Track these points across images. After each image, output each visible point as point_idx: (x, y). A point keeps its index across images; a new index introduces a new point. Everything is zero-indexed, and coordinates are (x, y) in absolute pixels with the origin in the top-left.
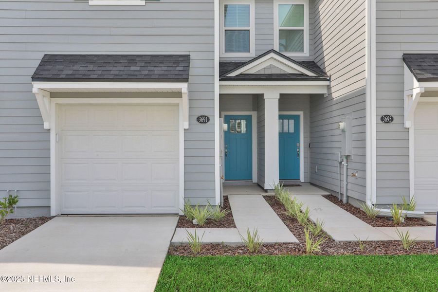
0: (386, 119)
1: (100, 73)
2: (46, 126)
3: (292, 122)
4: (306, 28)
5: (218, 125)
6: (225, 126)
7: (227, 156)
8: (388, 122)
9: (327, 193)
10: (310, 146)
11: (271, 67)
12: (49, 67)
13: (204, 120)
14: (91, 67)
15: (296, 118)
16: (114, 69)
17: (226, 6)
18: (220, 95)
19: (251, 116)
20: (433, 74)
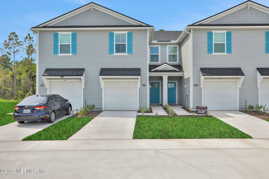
0: (195, 85)
1: (116, 73)
2: (101, 87)
3: (173, 84)
4: (178, 54)
5: (148, 87)
6: (150, 87)
7: (151, 95)
8: (196, 86)
9: (183, 107)
10: (179, 92)
11: (165, 68)
12: (103, 72)
13: (144, 85)
14: (114, 72)
15: (175, 83)
16: (120, 72)
17: (150, 47)
18: (149, 77)
19: (159, 82)
20: (207, 74)
